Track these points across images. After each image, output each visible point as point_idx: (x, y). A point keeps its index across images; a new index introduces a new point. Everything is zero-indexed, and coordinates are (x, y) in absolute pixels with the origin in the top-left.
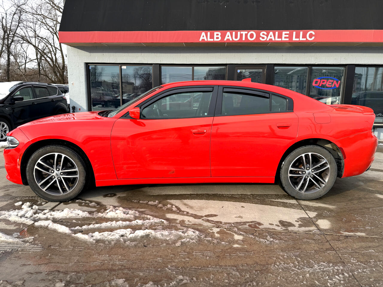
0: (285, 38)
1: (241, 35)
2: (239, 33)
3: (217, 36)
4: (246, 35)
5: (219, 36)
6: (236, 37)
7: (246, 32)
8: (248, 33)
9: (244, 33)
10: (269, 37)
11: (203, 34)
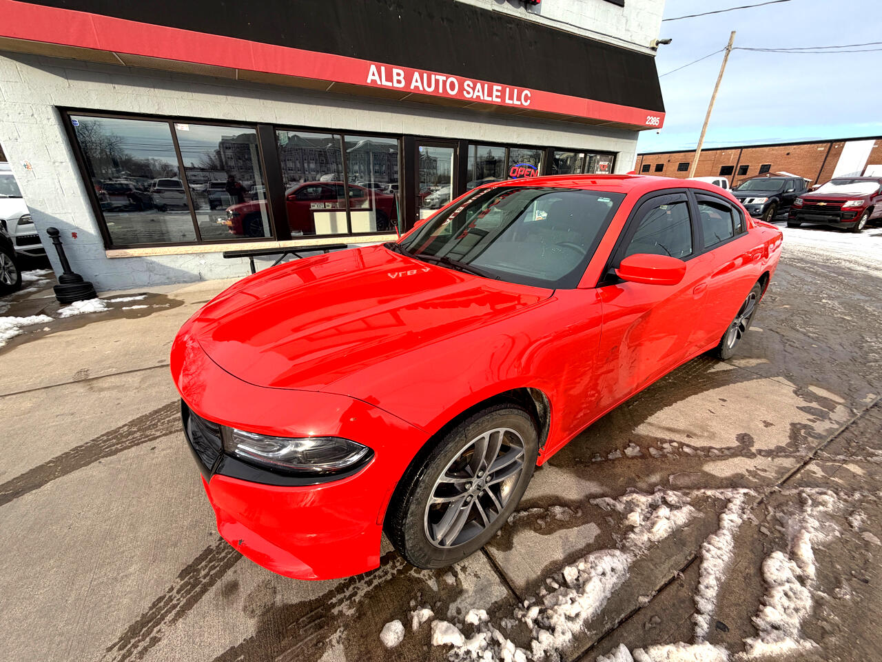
0: (497, 97)
1: (437, 81)
2: (433, 76)
3: (399, 78)
4: (445, 83)
5: (401, 78)
6: (429, 86)
7: (444, 78)
8: (447, 79)
9: (441, 78)
10: (476, 93)
11: (373, 68)
